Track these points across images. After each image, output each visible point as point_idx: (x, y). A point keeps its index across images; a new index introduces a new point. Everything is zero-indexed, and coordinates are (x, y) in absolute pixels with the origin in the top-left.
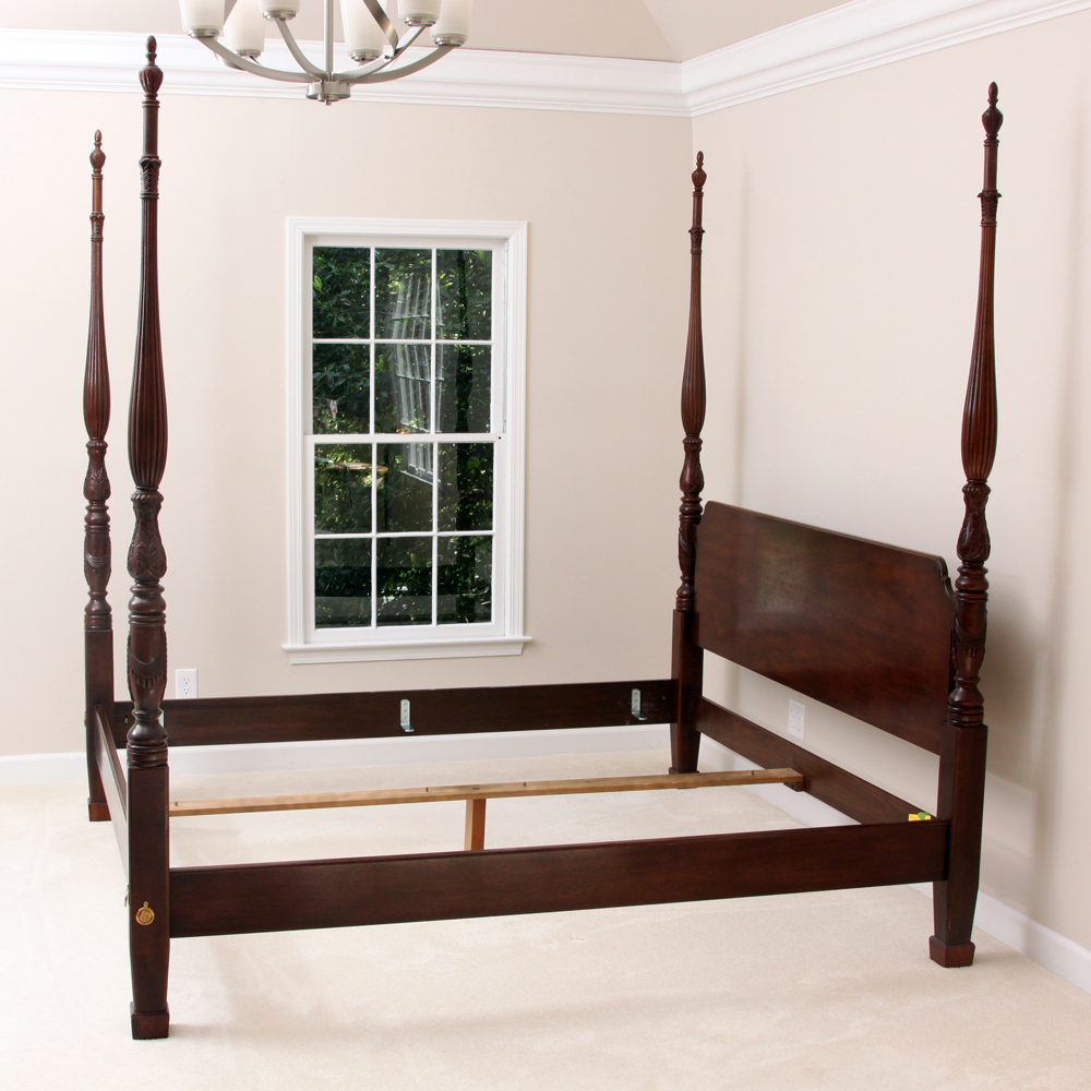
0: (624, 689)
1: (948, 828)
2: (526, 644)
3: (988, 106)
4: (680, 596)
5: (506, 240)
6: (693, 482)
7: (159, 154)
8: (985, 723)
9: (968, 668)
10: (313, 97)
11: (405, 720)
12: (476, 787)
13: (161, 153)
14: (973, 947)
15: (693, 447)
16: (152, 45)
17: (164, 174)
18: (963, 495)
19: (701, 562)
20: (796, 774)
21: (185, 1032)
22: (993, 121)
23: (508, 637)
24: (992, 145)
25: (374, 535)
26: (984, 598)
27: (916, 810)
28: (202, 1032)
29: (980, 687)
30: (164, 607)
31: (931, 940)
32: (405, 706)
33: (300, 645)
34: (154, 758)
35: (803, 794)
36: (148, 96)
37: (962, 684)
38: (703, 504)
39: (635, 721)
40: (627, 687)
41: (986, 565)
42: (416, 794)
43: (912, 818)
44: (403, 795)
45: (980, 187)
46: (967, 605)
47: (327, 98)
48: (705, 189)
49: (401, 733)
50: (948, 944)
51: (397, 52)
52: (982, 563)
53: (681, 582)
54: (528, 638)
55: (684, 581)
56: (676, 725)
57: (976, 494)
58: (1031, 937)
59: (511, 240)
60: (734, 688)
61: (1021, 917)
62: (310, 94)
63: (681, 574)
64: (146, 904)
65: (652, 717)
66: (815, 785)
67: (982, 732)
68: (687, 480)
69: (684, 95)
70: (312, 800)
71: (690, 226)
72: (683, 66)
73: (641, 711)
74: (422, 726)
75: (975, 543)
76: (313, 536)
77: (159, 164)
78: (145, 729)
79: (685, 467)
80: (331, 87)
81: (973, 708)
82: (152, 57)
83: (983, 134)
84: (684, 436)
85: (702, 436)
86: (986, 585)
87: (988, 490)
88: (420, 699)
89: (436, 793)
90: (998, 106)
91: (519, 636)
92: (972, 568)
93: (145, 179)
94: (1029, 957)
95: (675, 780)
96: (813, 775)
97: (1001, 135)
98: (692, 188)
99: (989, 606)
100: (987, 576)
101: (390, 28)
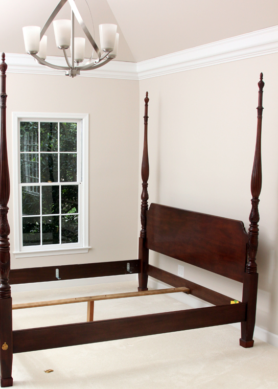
0: (125, 263)
1: (247, 305)
2: (89, 249)
3: (260, 80)
4: (141, 233)
5: (82, 119)
6: (145, 197)
7: (6, 93)
8: (257, 272)
9: (253, 256)
10: (68, 75)
11: (57, 275)
12: (91, 297)
13: (7, 93)
14: (253, 341)
15: (145, 186)
16: (4, 56)
17: (8, 99)
18: (251, 202)
19: (149, 222)
20: (187, 289)
21: (19, 384)
22: (261, 85)
23: (84, 247)
24: (261, 92)
25: (41, 215)
26: (258, 234)
27: (233, 300)
28: (24, 383)
29: (256, 261)
30: (9, 245)
31: (240, 340)
32: (57, 271)
33: (19, 252)
34: (7, 295)
35: (190, 295)
36: (3, 73)
37: (250, 261)
38: (149, 204)
39: (128, 273)
40: (125, 262)
41: (258, 224)
42: (73, 300)
43: (232, 302)
44: (68, 301)
45: (257, 105)
46: (253, 236)
47: (73, 75)
48: (148, 104)
49: (56, 279)
50: (246, 341)
51: (100, 60)
52: (257, 223)
53: (141, 229)
54: (90, 247)
55: (143, 228)
56: (140, 274)
57: (255, 202)
58: (269, 337)
59: (84, 120)
60: (157, 260)
61: (265, 331)
62: (67, 74)
63: (141, 226)
64: (5, 343)
65: (133, 271)
66: (193, 292)
67: (257, 275)
68: (144, 196)
69: (137, 73)
70: (40, 304)
71: (144, 116)
72: (137, 64)
73: (130, 270)
74: (63, 277)
75: (255, 217)
76: (22, 216)
77: (6, 96)
78: (4, 286)
79: (143, 192)
80: (74, 71)
81: (254, 268)
82: (4, 60)
83: (258, 89)
84: (142, 182)
85: (148, 182)
86: (258, 230)
87: (259, 201)
88: (62, 268)
89: (79, 300)
90: (263, 80)
91: (87, 247)
92: (254, 225)
93: (2, 101)
94: (268, 343)
95: (140, 293)
96: (193, 289)
97: (264, 89)
98: (145, 103)
99: (259, 236)
100: (258, 227)
101: (99, 52)
